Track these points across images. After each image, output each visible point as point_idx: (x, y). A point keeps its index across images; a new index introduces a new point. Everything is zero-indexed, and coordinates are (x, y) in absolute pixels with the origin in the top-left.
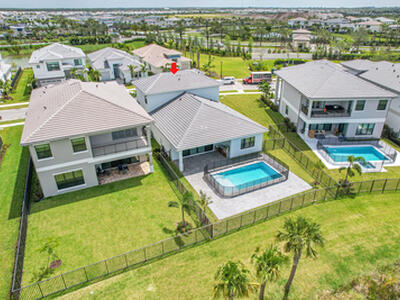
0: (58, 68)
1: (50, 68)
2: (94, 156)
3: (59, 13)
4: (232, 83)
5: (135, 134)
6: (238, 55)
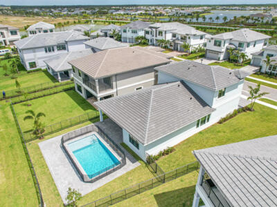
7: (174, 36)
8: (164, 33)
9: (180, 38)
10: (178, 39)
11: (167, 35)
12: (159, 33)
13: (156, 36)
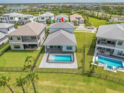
0: (44, 19)
1: (42, 19)
2: (23, 42)
3: (65, 4)
4: (93, 29)
5: (36, 38)
6: (105, 20)
7: (20, 18)
8: (13, 18)
9: (24, 19)
10: (23, 19)
11: (15, 18)
12: (10, 18)
13: (9, 20)
